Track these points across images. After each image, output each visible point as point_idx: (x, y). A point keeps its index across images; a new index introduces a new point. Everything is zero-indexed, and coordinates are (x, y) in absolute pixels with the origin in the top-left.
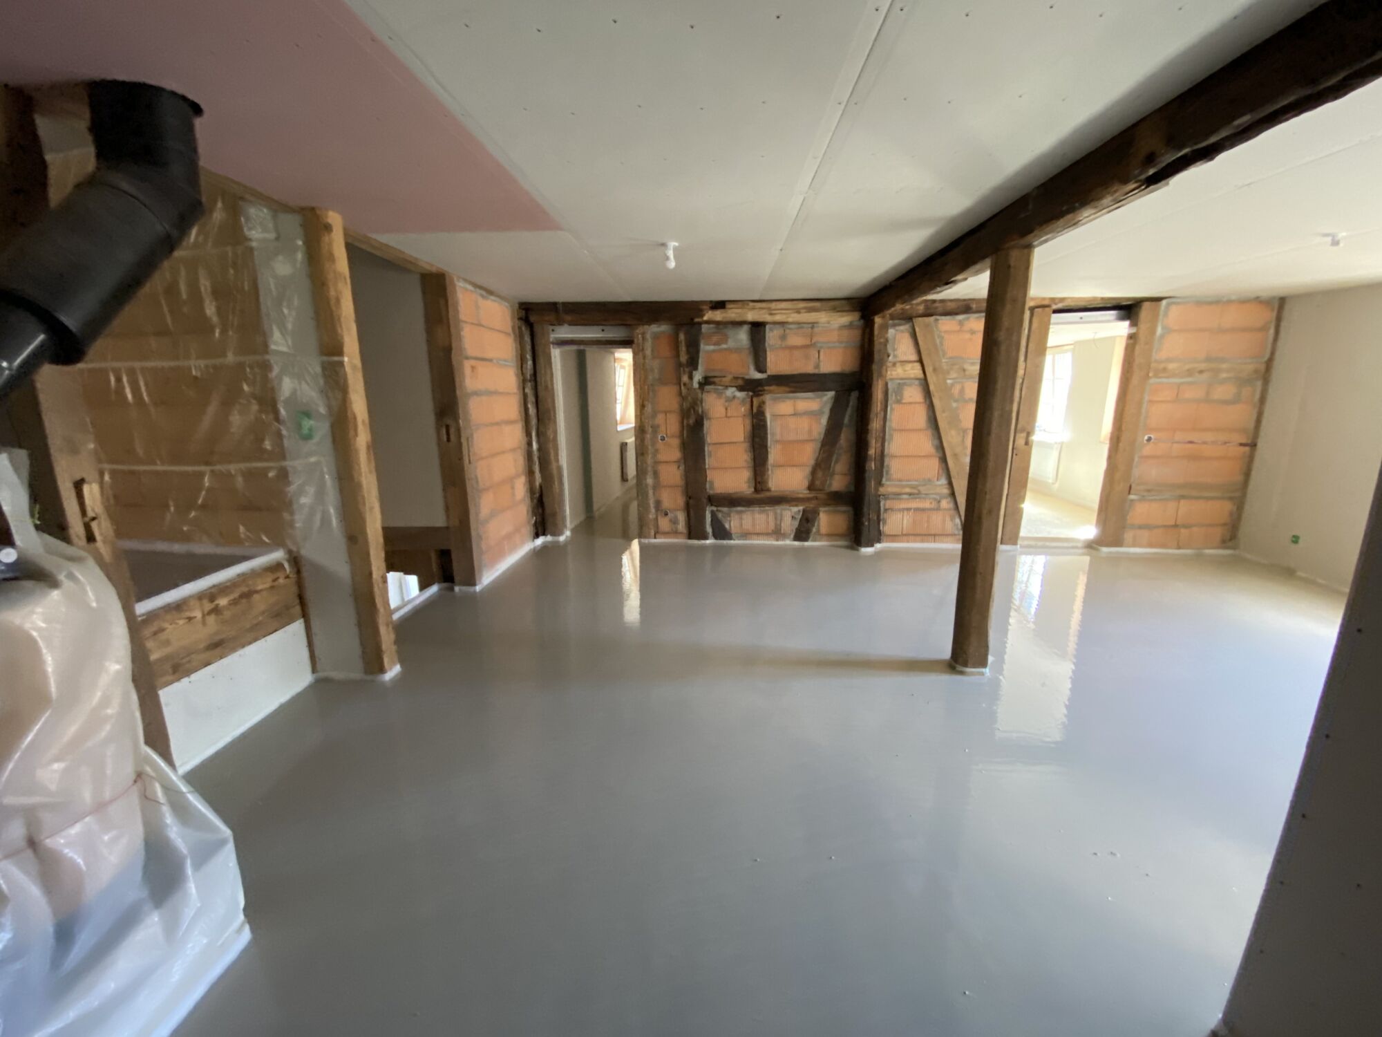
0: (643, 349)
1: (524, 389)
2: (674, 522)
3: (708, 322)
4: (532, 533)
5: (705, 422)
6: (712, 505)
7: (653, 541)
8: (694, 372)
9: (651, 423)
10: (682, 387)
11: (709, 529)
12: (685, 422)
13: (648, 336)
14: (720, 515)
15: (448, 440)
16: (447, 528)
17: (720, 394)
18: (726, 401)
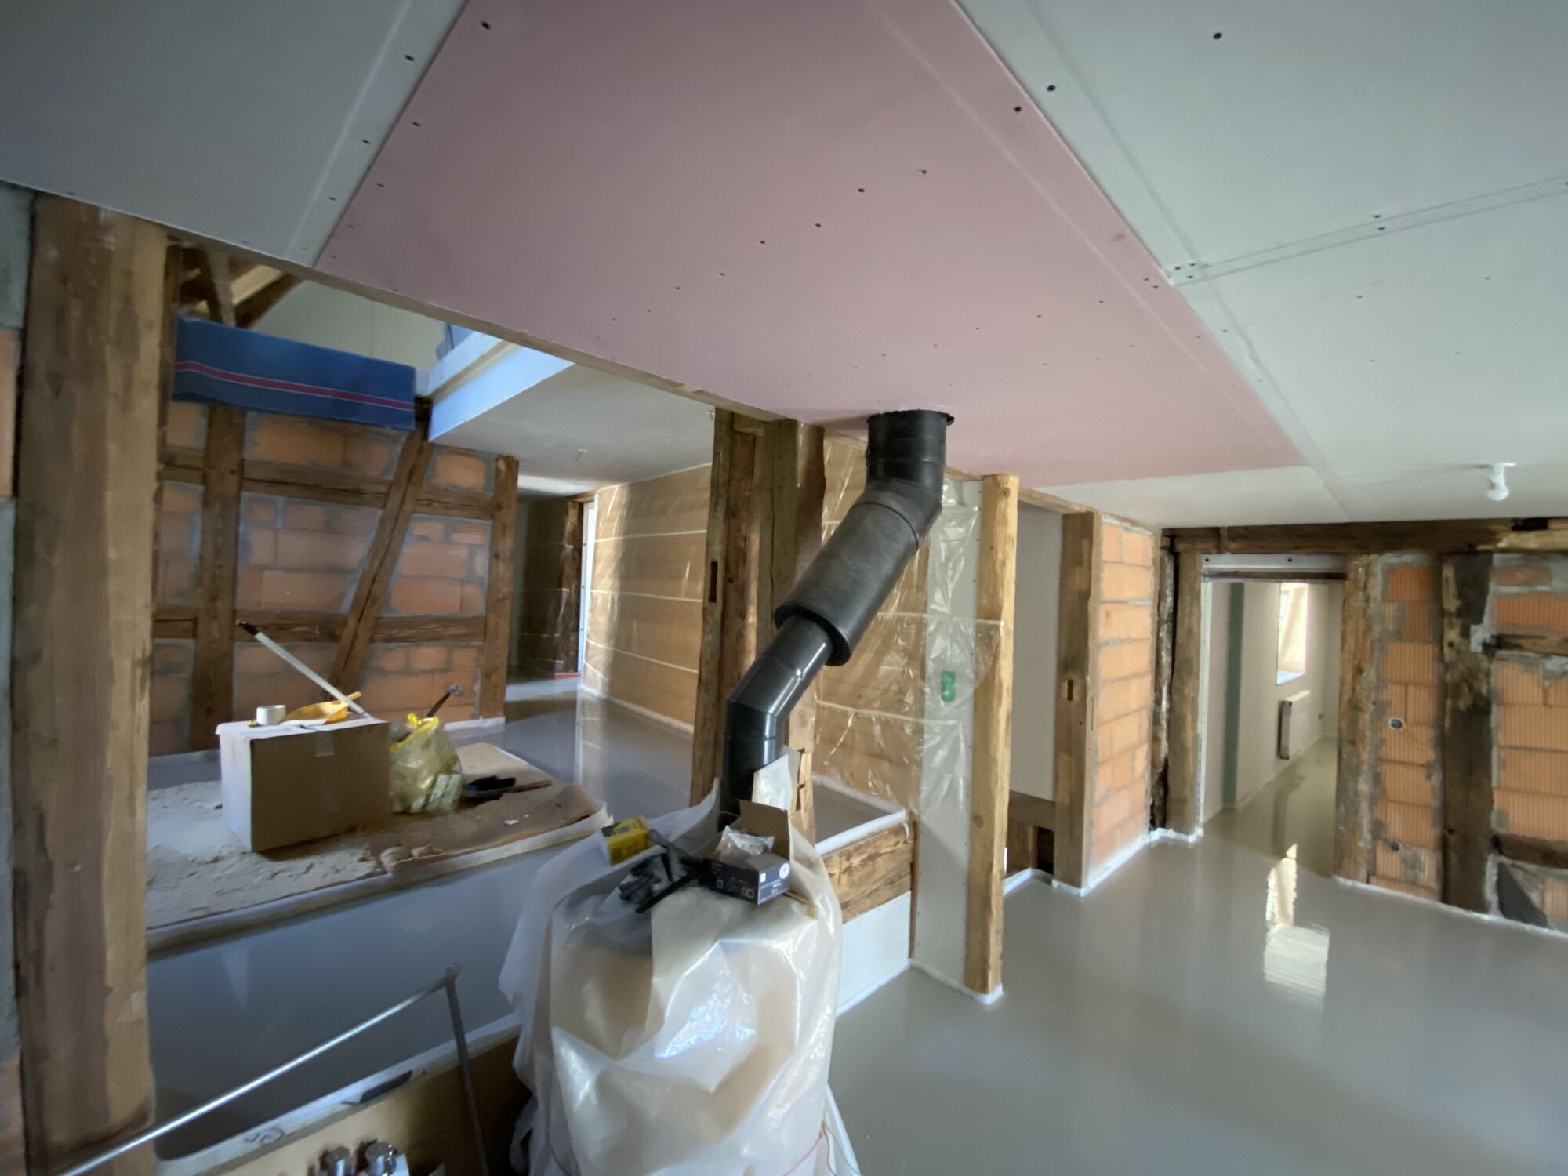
0: (1365, 588)
1: (1158, 632)
2: (1413, 864)
3: (1503, 551)
4: (1148, 824)
5: (1494, 708)
6: (1501, 853)
7: (1362, 886)
8: (1473, 628)
9: (1373, 697)
10: (1446, 649)
11: (1490, 895)
12: (1449, 703)
13: (1378, 570)
14: (1519, 876)
15: (1070, 698)
16: (1053, 803)
17: (1529, 666)
18: (1545, 678)
